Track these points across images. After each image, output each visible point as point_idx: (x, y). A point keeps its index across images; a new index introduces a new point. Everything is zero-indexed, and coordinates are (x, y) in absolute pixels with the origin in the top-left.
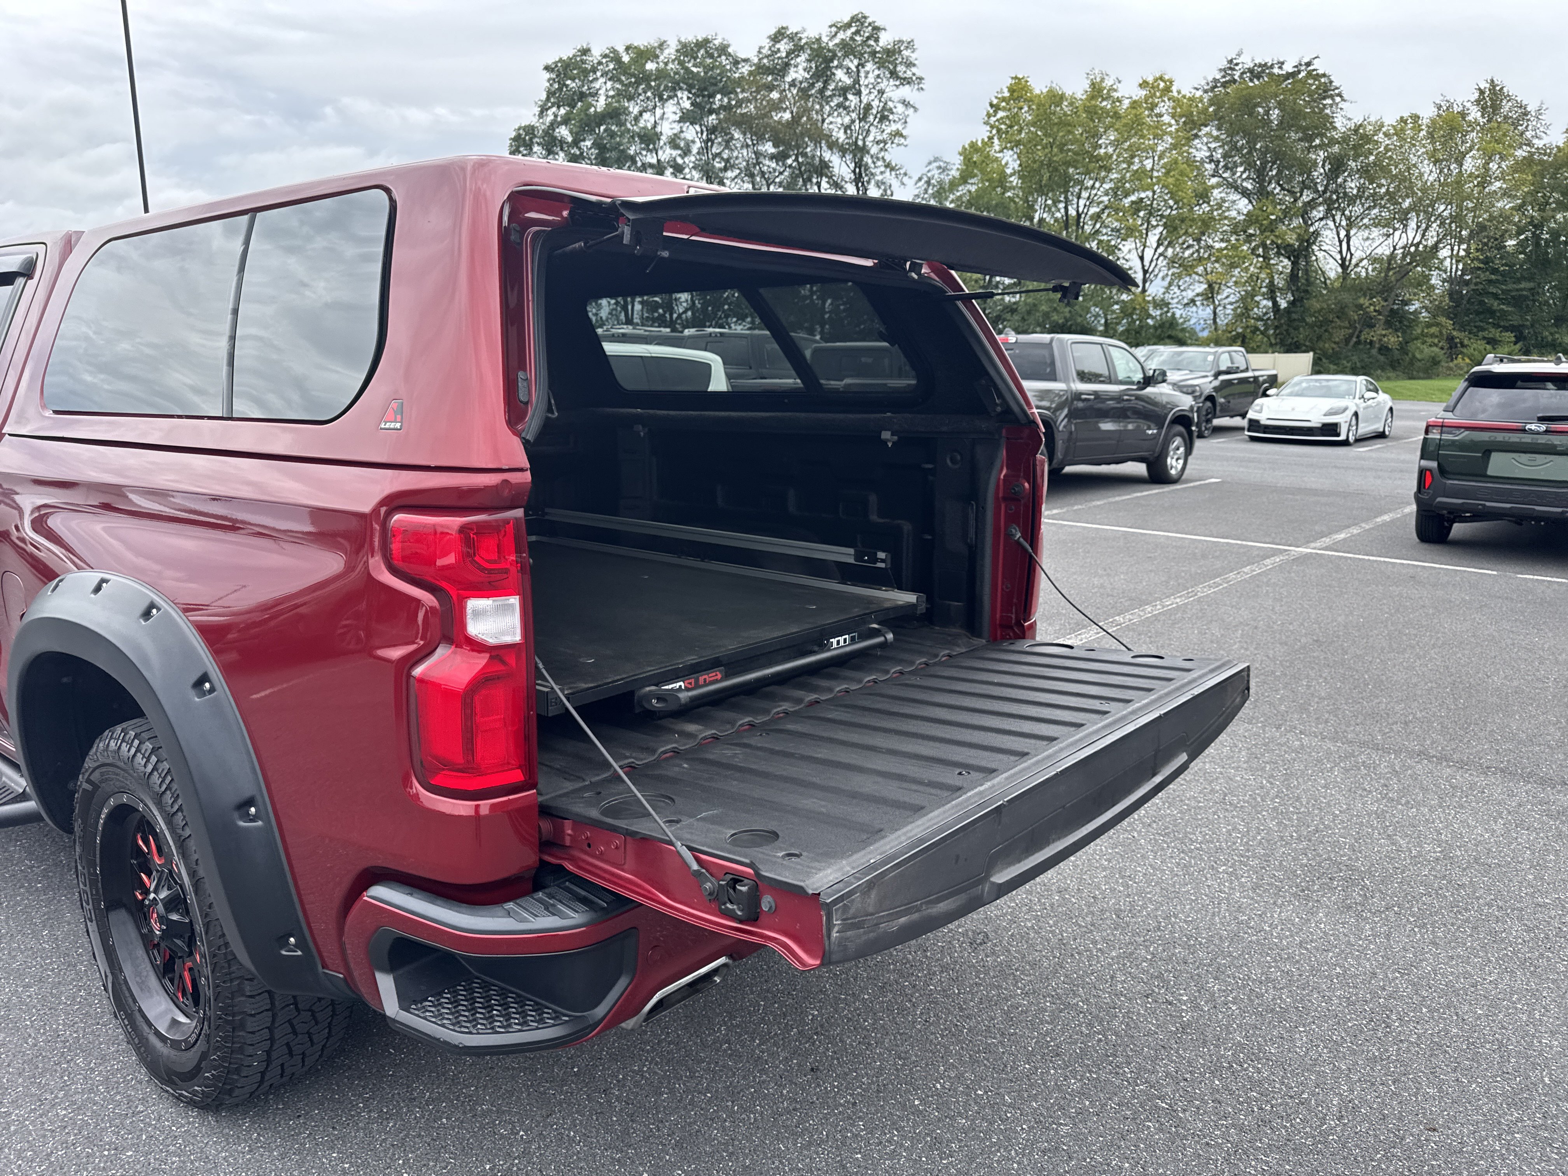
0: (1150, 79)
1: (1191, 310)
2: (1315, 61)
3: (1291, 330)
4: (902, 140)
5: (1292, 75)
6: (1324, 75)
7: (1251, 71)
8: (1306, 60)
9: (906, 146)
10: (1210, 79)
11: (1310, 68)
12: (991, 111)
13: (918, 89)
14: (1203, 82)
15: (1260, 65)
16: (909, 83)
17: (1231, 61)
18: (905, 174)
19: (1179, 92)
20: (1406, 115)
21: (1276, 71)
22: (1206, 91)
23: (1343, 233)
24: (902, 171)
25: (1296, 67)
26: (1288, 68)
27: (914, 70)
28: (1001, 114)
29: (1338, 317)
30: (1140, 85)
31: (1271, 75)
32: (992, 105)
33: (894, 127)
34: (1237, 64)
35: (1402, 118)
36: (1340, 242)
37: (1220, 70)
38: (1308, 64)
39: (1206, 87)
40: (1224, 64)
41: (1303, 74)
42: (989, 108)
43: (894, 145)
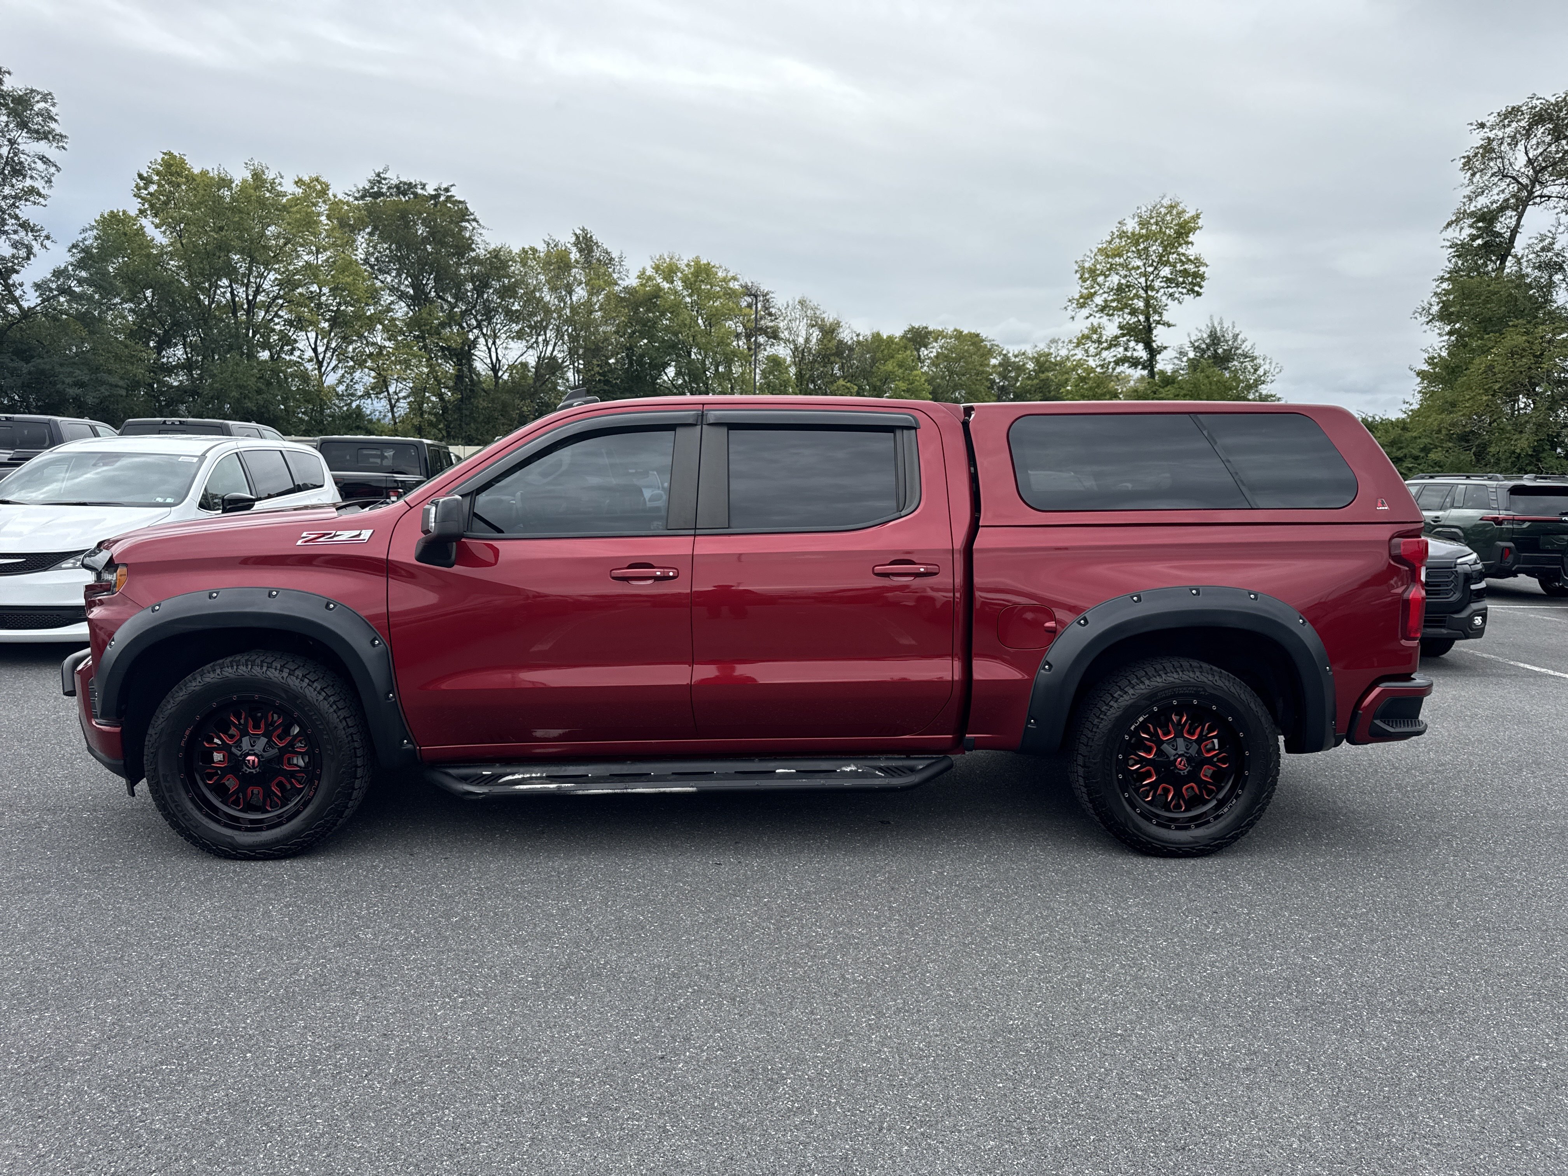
0: (306, 178)
1: (366, 402)
2: (452, 189)
3: (464, 426)
4: (41, 199)
5: (436, 197)
6: (460, 202)
7: (397, 187)
8: (444, 186)
9: (45, 206)
10: (361, 188)
11: (449, 194)
12: (142, 185)
13: (57, 147)
14: (354, 189)
15: (405, 183)
16: (46, 138)
17: (378, 175)
18: (48, 237)
19: (335, 196)
20: (527, 247)
21: (420, 191)
22: (356, 199)
23: (490, 342)
24: (44, 234)
25: (435, 190)
26: (430, 190)
27: (53, 125)
28: (153, 188)
29: (502, 415)
30: (296, 183)
31: (416, 195)
32: (140, 176)
33: (28, 182)
34: (385, 179)
35: (523, 249)
36: (489, 349)
37: (370, 181)
38: (447, 190)
39: (356, 195)
40: (372, 176)
41: (442, 198)
42: (138, 180)
43: (27, 203)
